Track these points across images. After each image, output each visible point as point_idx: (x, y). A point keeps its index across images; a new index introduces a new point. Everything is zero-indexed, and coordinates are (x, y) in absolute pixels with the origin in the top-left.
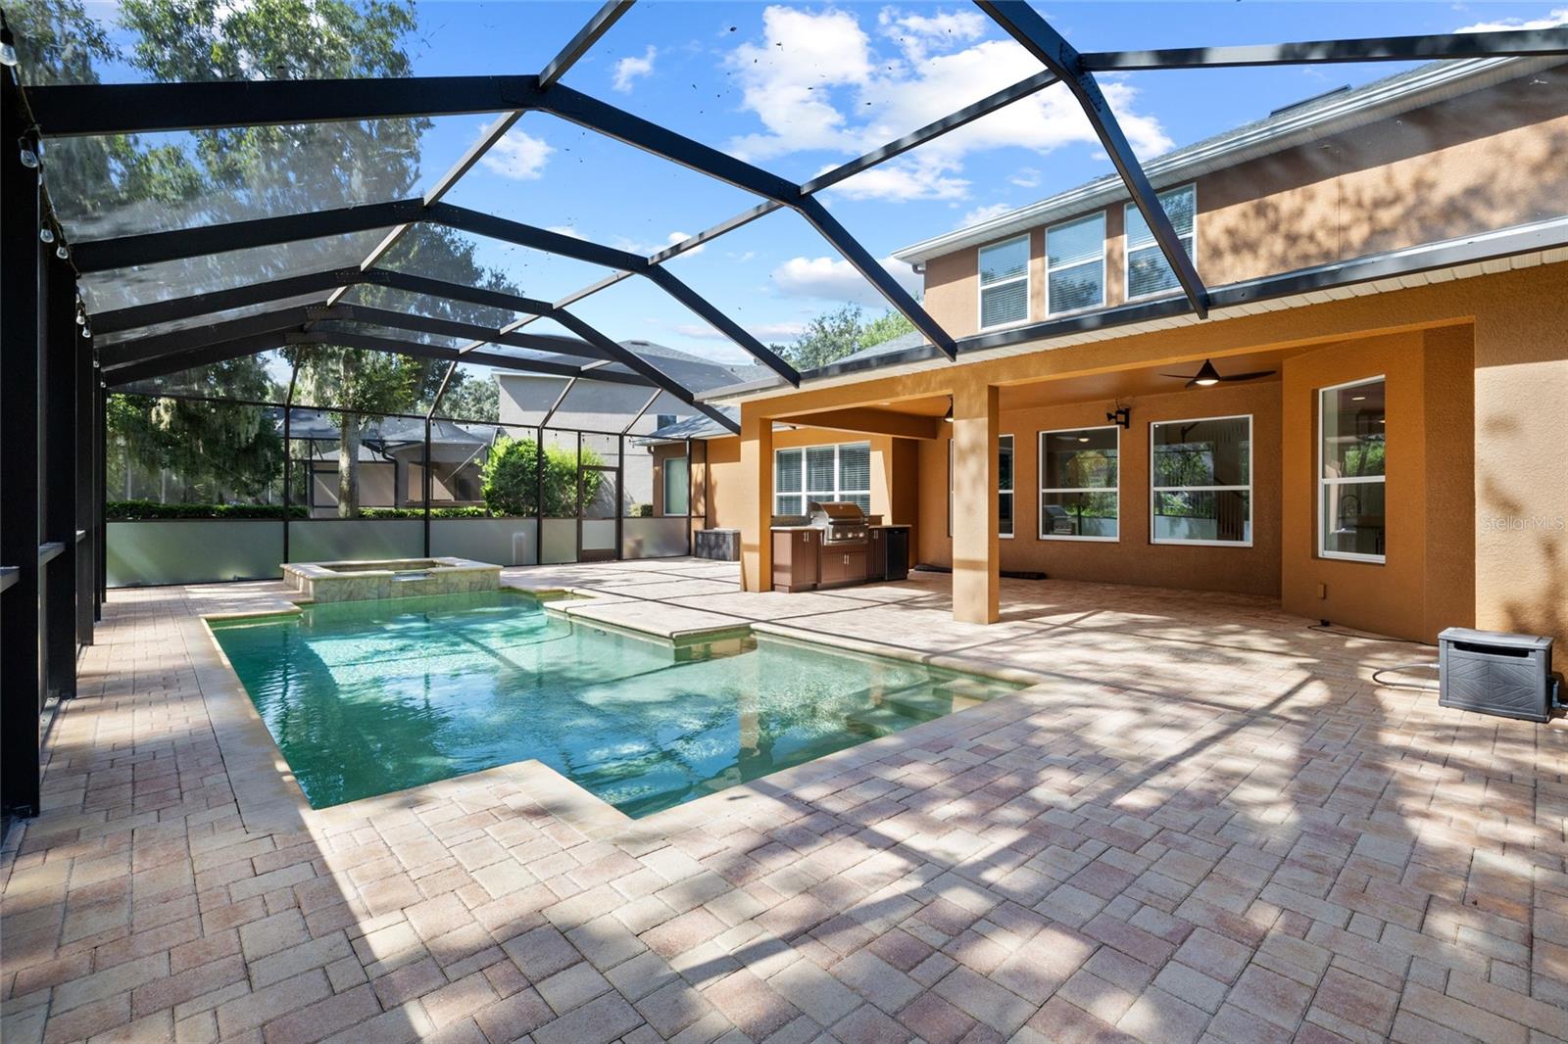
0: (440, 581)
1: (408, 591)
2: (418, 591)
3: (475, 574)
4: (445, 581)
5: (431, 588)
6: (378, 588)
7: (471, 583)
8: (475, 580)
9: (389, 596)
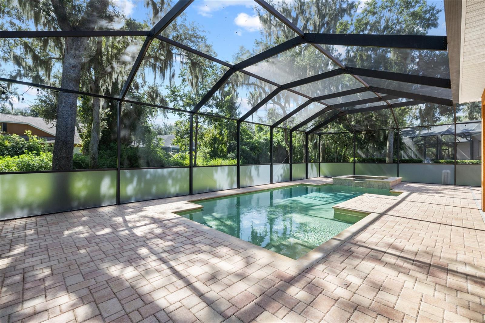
0: (367, 183)
1: (357, 185)
2: (360, 185)
3: (380, 183)
4: (369, 184)
5: (364, 185)
6: (348, 183)
7: (379, 186)
8: (380, 185)
9: (351, 186)
